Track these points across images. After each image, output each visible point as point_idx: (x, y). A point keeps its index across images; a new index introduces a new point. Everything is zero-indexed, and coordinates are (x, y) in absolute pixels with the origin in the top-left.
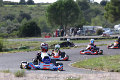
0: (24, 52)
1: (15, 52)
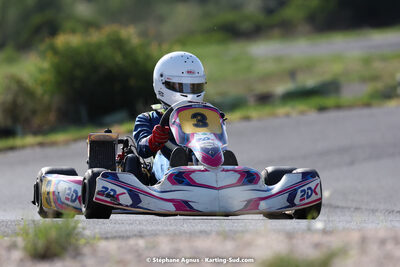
0: (302, 113)
1: (247, 118)
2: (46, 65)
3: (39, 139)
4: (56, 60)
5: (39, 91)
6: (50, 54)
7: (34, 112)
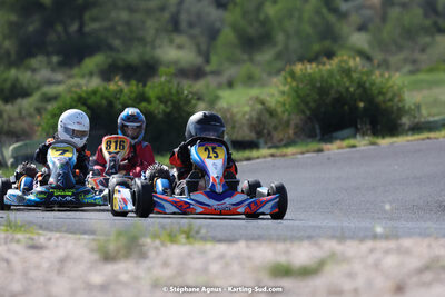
2: (286, 88)
3: (273, 151)
4: (294, 84)
5: (280, 110)
6: (289, 80)
7: (276, 128)
